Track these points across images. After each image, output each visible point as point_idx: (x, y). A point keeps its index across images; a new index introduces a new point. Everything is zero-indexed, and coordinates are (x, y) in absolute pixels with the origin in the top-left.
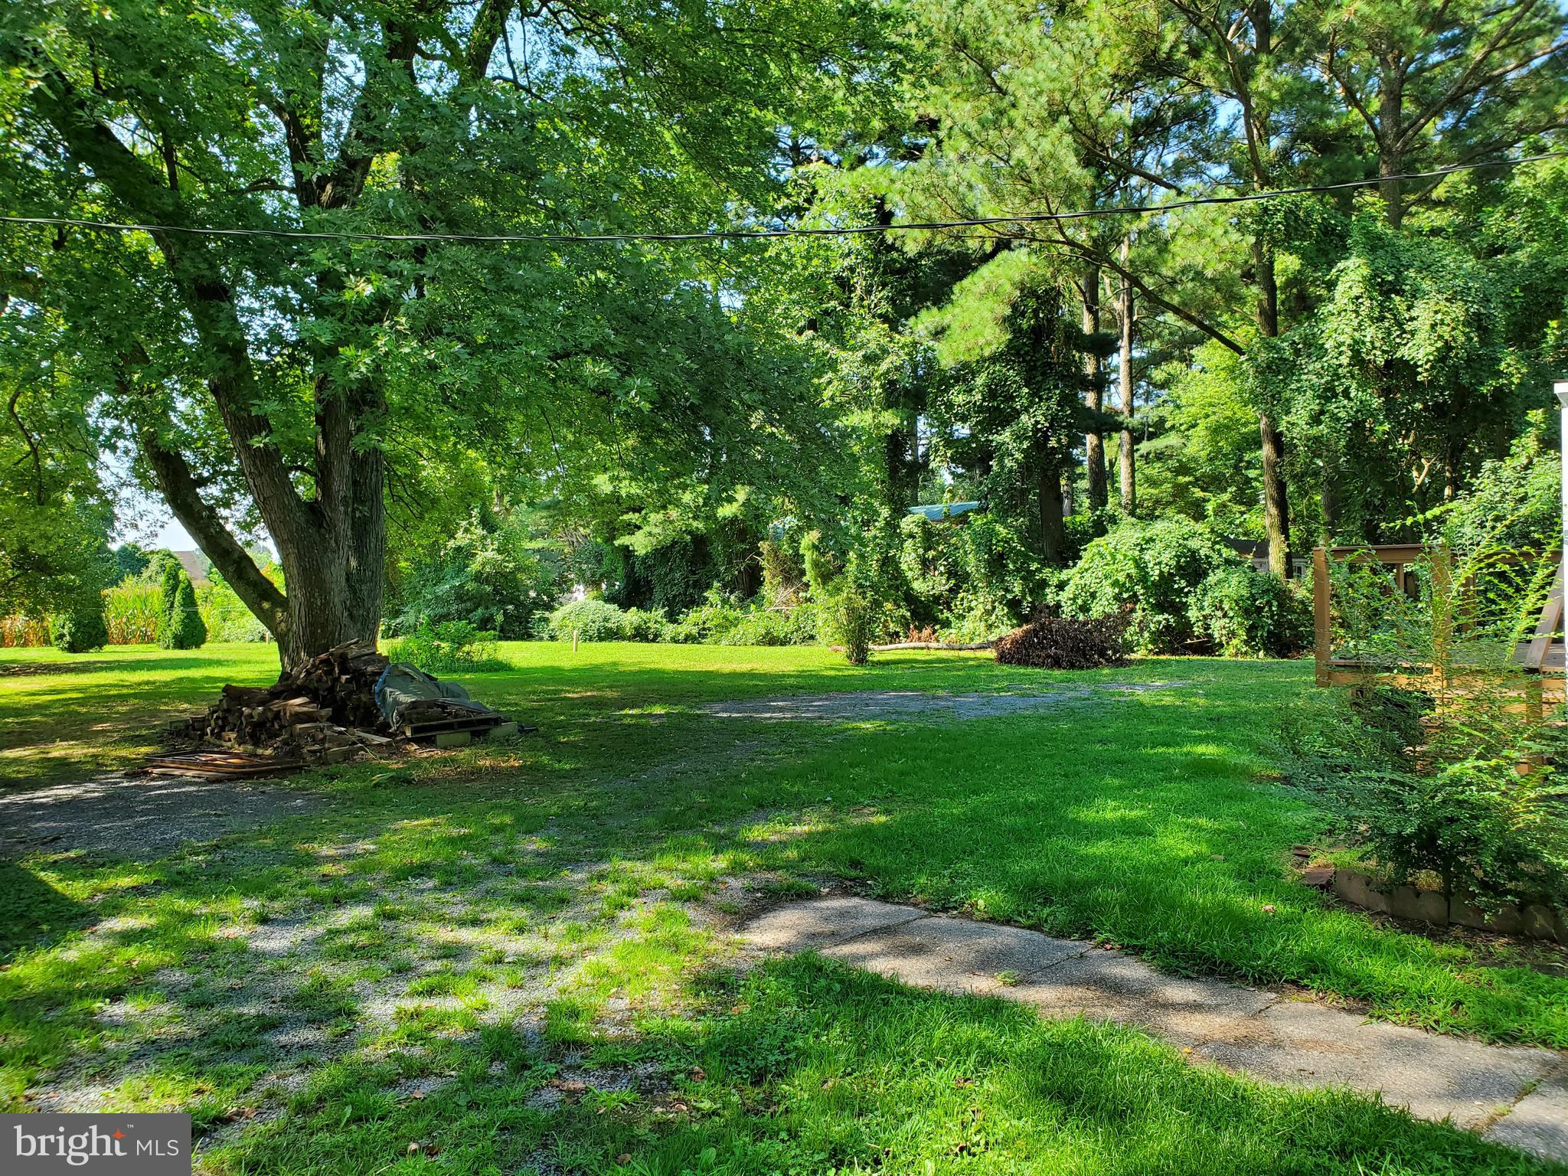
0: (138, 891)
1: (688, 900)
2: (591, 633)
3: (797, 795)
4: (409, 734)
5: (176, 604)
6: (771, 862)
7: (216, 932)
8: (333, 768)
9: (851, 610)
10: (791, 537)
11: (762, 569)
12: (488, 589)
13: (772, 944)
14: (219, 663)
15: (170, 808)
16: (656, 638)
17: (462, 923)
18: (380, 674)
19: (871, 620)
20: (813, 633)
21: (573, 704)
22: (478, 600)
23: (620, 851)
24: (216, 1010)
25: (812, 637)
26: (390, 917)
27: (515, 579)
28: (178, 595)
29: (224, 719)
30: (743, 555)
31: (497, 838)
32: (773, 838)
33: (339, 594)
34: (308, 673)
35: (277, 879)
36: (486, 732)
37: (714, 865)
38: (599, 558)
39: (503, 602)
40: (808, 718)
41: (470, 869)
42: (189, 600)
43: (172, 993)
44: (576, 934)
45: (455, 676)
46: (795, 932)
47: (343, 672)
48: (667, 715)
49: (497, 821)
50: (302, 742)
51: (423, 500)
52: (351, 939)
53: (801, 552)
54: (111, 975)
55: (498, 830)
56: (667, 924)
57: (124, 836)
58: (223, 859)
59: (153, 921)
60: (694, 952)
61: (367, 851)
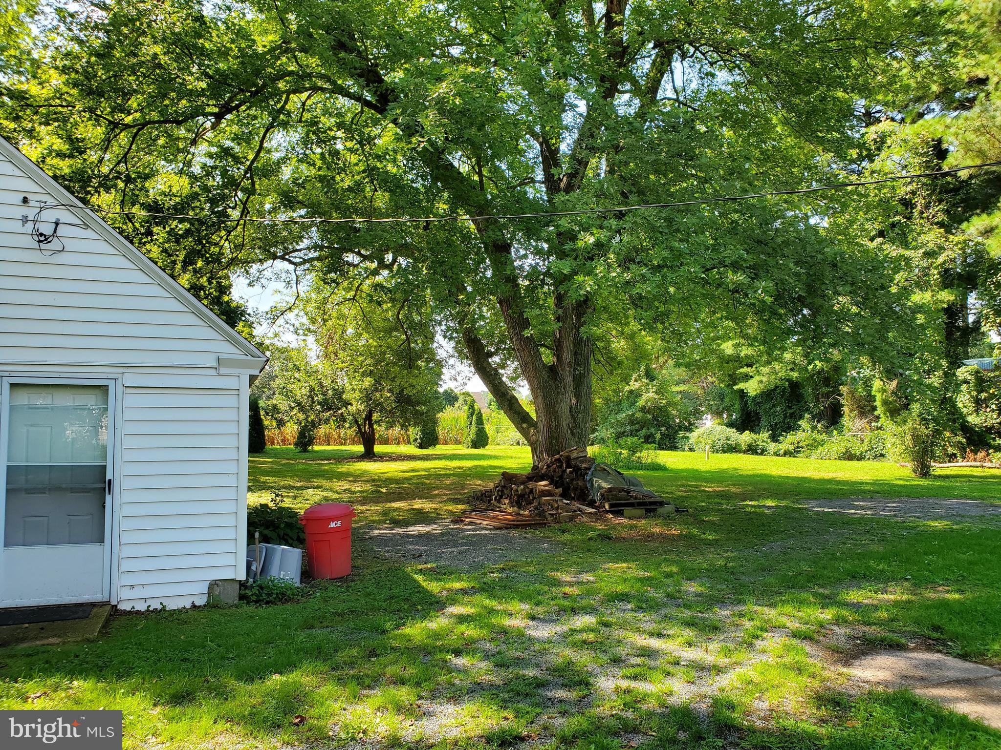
0: (464, 592)
1: (805, 638)
2: (717, 447)
3: (882, 571)
4: (607, 507)
5: (473, 423)
6: (866, 619)
7: (507, 622)
8: (564, 526)
9: (916, 438)
10: (865, 382)
11: (842, 406)
12: (650, 417)
13: (872, 679)
14: (496, 457)
15: (476, 543)
16: (763, 452)
17: (651, 635)
18: (590, 469)
19: (933, 444)
20: (883, 452)
21: (709, 495)
22: (643, 424)
23: (751, 598)
24: (511, 670)
25: (882, 455)
26: (607, 625)
27: (666, 411)
28: (474, 418)
29: (502, 491)
30: (827, 395)
31: (668, 581)
32: (865, 601)
33: (565, 420)
34: (548, 466)
35: (538, 593)
36: (654, 510)
37: (822, 616)
38: (722, 397)
39: (658, 425)
40: (885, 515)
41: (653, 599)
42: (480, 421)
43: (486, 657)
44: (728, 652)
45: (631, 472)
46: (890, 673)
47: (568, 466)
48: (777, 506)
49: (668, 570)
50: (545, 508)
51: (613, 362)
52: (585, 636)
53: (873, 393)
54: (453, 640)
55: (669, 575)
56: (792, 654)
57: (454, 558)
58: (507, 577)
59: (473, 610)
60: (814, 676)
61: (589, 581)
